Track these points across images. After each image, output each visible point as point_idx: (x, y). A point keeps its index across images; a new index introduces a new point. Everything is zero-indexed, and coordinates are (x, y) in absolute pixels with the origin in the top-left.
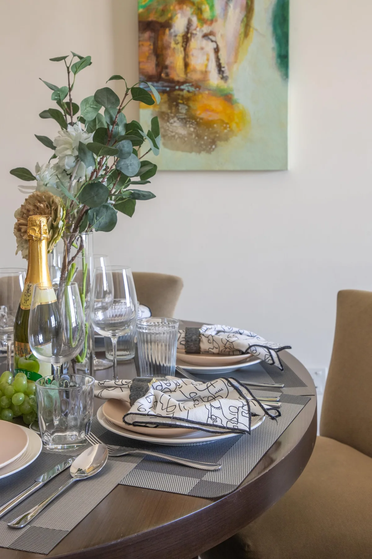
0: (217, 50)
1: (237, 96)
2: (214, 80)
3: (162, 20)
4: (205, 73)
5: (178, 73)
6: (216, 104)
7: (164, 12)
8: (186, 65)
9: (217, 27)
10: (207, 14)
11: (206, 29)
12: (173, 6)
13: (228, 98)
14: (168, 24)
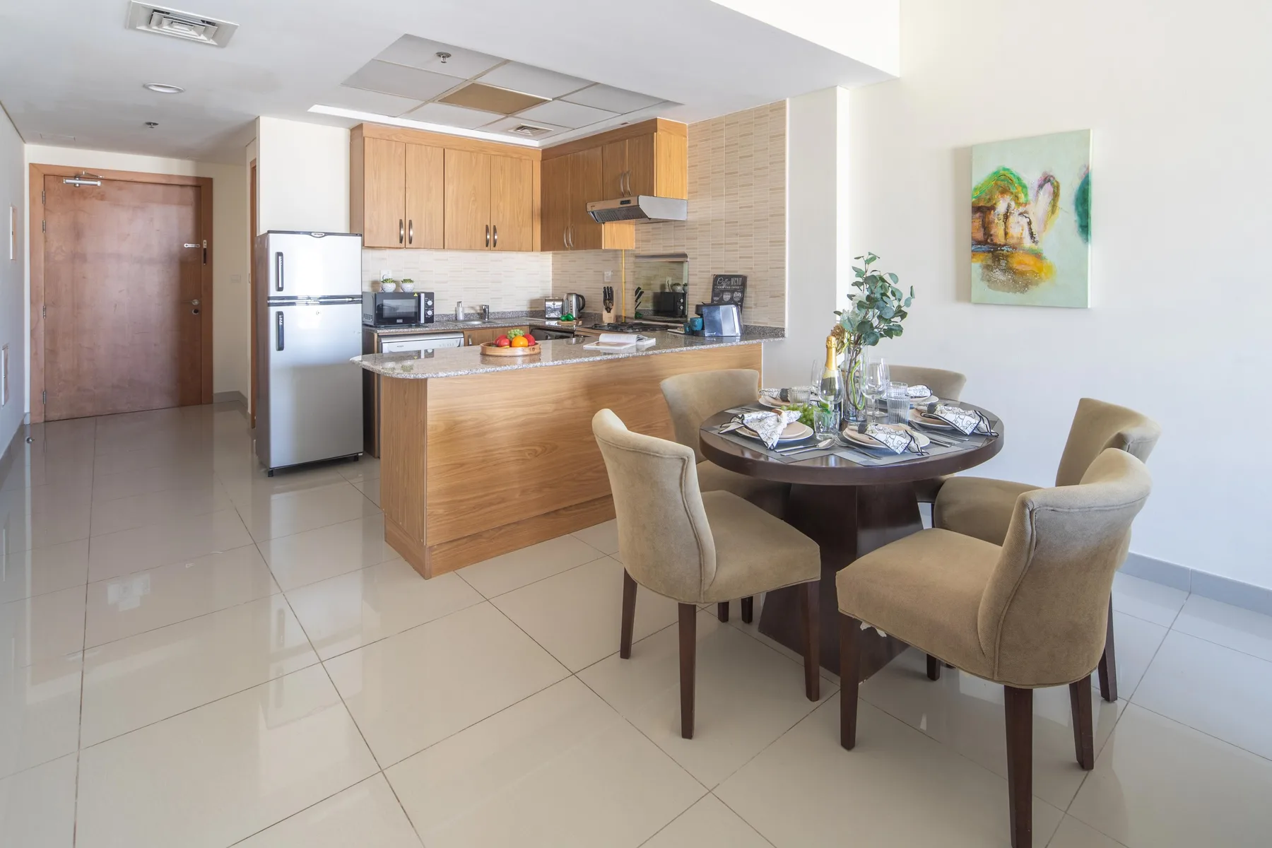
0: (1030, 223)
1: (1046, 254)
2: (1027, 243)
3: (989, 205)
4: (1021, 239)
5: (1000, 239)
6: (1030, 260)
7: (990, 200)
8: (1006, 234)
9: (1030, 208)
10: (1022, 200)
11: (1021, 209)
12: (997, 195)
13: (1038, 256)
14: (993, 208)
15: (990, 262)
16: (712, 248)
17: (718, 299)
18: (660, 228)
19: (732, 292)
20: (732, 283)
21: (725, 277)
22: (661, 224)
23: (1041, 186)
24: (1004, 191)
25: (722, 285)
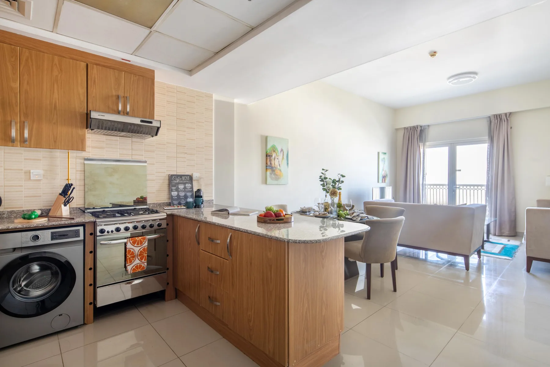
0: (279, 161)
1: (282, 170)
2: (278, 167)
3: (271, 155)
4: (277, 166)
5: (273, 165)
6: (279, 171)
7: (271, 153)
8: (274, 164)
9: (279, 157)
10: (277, 155)
11: (277, 157)
12: (273, 153)
13: (280, 171)
14: (272, 156)
15: (271, 172)
16: (167, 159)
17: (175, 188)
18: (117, 140)
19: (185, 184)
20: (183, 179)
21: (177, 176)
22: (118, 137)
23: (281, 152)
24: (274, 151)
25: (176, 180)
